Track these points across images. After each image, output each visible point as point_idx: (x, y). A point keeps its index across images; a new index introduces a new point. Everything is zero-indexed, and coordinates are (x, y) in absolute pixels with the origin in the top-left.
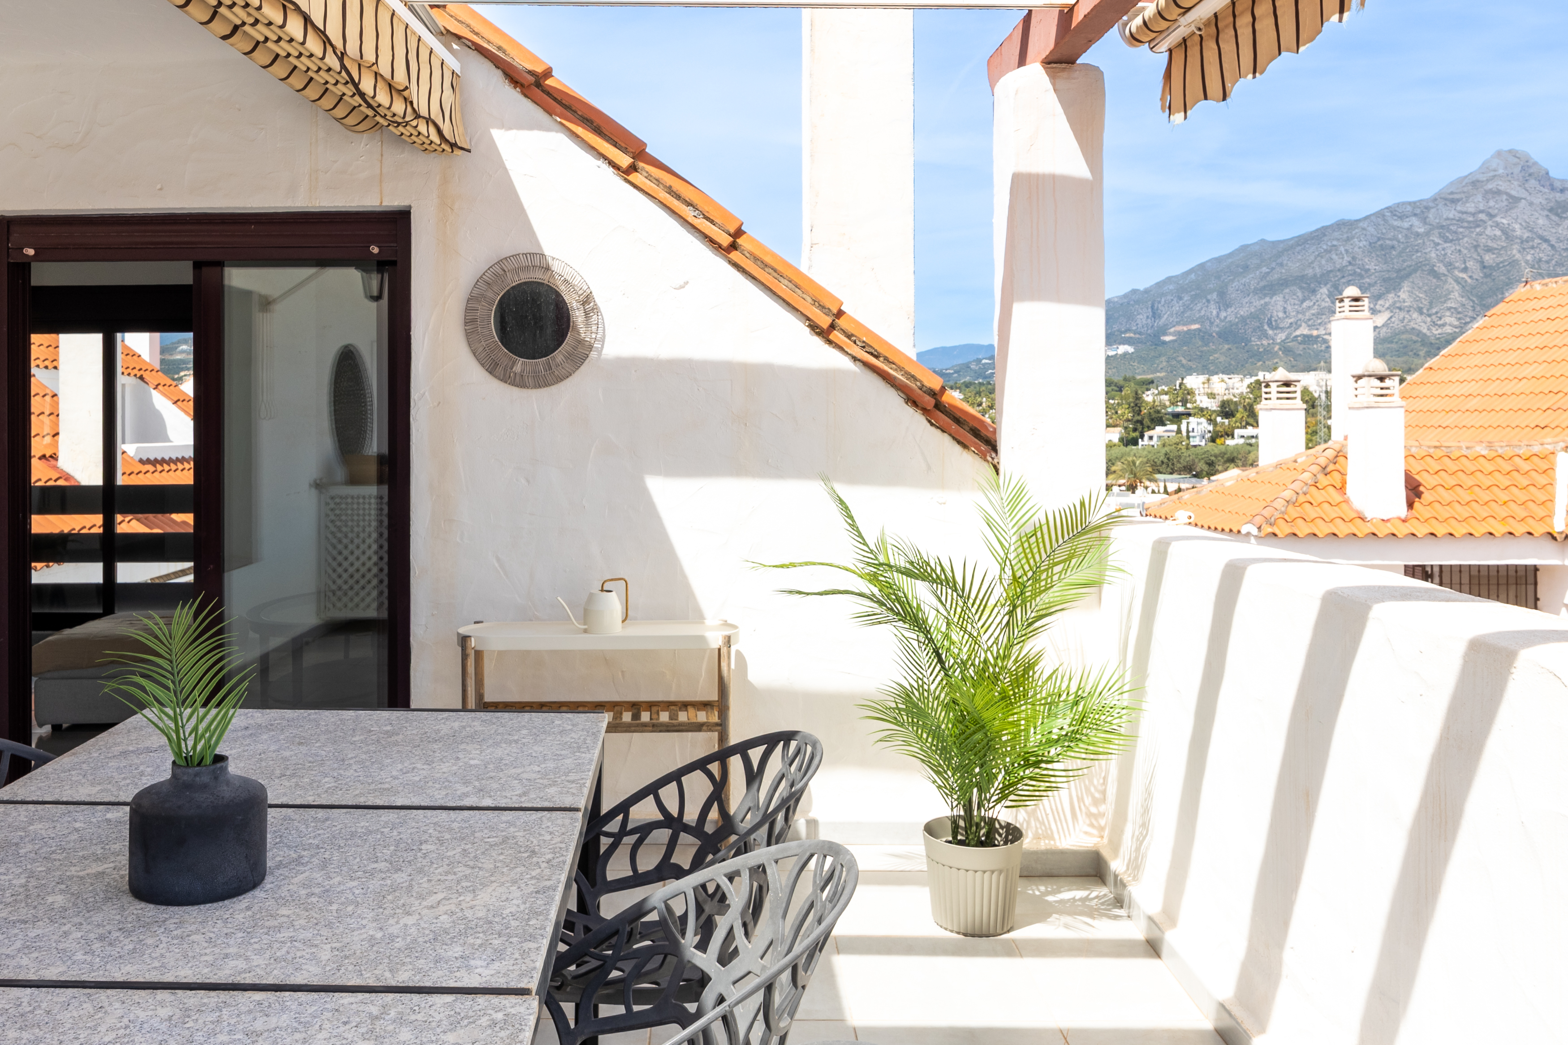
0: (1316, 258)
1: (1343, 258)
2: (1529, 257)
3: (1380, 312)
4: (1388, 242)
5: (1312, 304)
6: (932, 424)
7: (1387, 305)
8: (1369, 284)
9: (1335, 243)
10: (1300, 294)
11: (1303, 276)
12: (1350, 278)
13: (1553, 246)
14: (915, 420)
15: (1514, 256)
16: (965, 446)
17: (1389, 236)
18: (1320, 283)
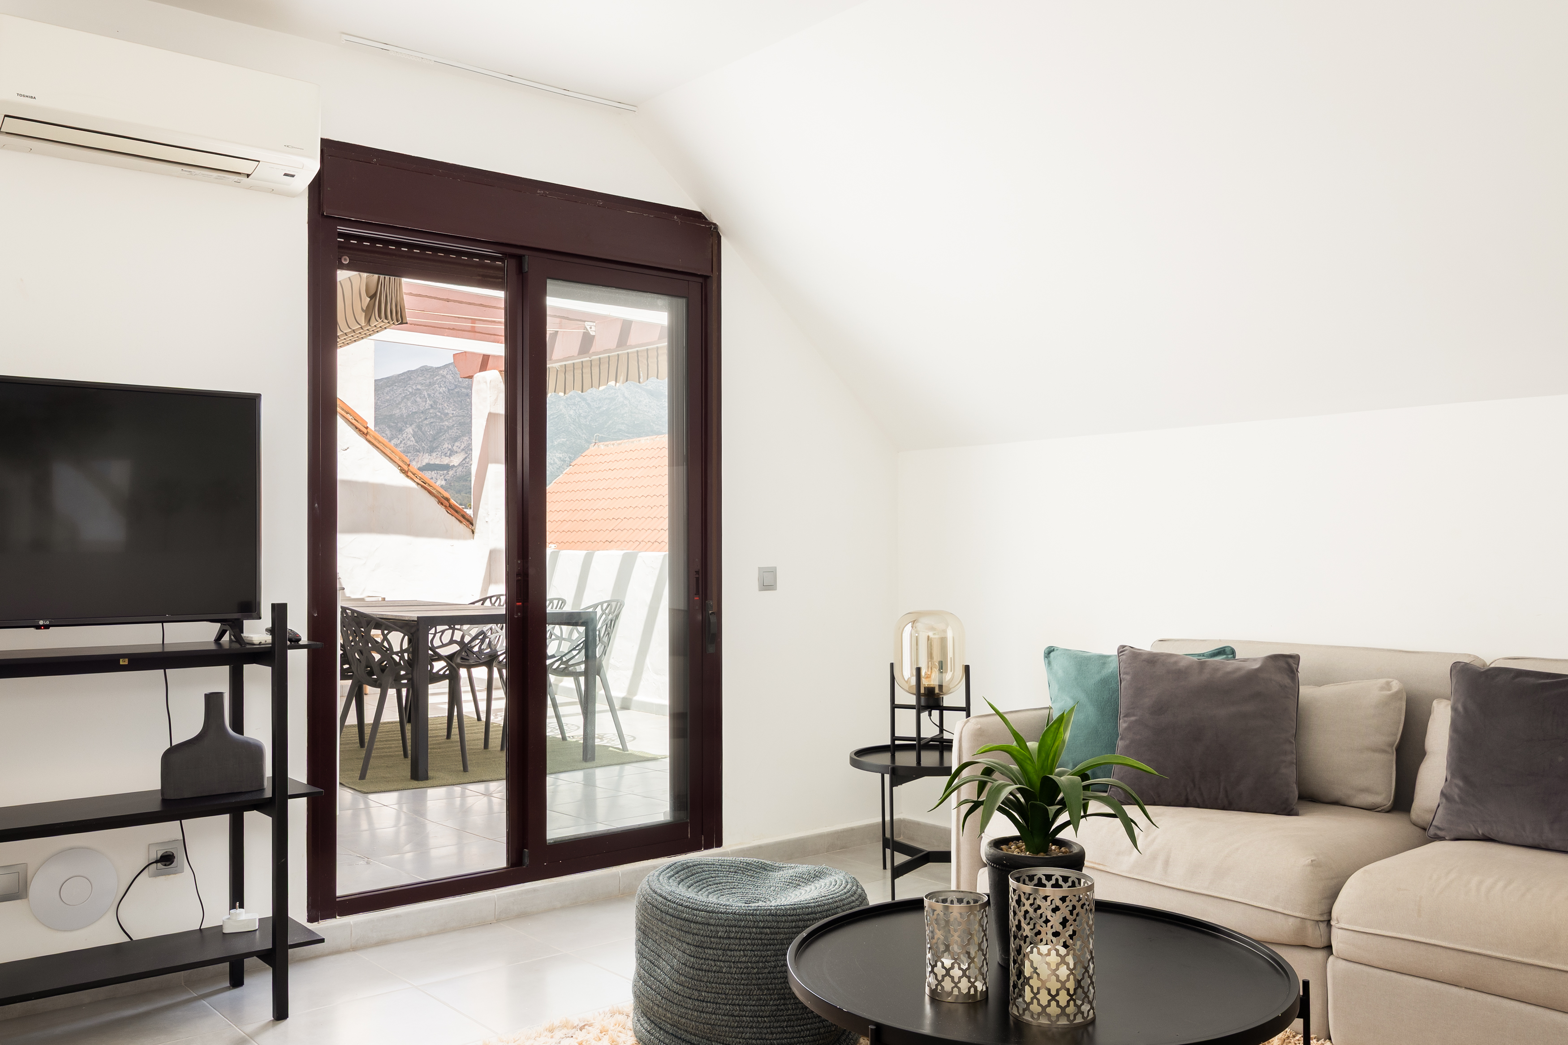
0: (402, 400)
1: (426, 401)
2: (572, 412)
3: (456, 452)
4: (463, 390)
5: (399, 442)
6: (448, 513)
7: (462, 447)
8: (448, 427)
9: (419, 387)
10: (388, 432)
11: (391, 415)
12: (432, 420)
13: (588, 404)
14: (441, 510)
15: (561, 410)
16: (461, 522)
17: (464, 385)
18: (406, 423)
